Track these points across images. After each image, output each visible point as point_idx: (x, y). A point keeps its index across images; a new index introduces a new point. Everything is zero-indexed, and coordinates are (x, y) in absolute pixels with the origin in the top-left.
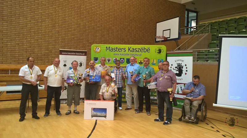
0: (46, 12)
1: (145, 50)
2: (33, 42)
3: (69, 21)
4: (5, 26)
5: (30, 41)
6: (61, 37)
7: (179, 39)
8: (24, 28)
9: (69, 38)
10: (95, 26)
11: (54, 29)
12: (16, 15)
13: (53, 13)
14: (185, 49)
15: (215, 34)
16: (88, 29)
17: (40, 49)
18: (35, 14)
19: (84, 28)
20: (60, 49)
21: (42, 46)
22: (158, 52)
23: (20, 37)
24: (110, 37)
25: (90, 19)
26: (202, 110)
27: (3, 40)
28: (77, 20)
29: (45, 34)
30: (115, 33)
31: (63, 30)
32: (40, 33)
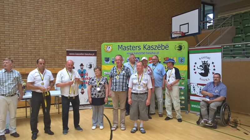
0: (51, 10)
1: (163, 47)
2: (38, 43)
3: (76, 19)
4: (7, 26)
5: (35, 43)
6: (68, 37)
7: (199, 34)
8: (27, 28)
9: (76, 37)
10: (104, 24)
11: (60, 29)
12: (18, 14)
13: (58, 11)
14: (207, 45)
15: (239, 27)
16: (96, 26)
17: (46, 51)
18: (38, 13)
19: (92, 26)
20: (67, 50)
21: (48, 47)
22: (178, 49)
23: (23, 38)
24: (120, 35)
25: (98, 16)
27: (5, 42)
28: (84, 18)
29: (51, 34)
30: (126, 31)
31: (69, 29)
32: (45, 33)
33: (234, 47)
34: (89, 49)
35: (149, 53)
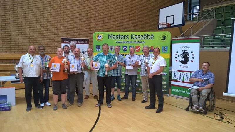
1: (149, 37)
2: (36, 31)
3: (71, 9)
4: (8, 15)
5: (33, 30)
6: (63, 25)
7: (183, 25)
8: (26, 17)
9: (71, 26)
10: (97, 14)
11: (56, 18)
12: (18, 4)
14: (190, 36)
15: (220, 19)
16: (90, 16)
17: (43, 38)
18: (36, 3)
19: (86, 16)
20: (62, 38)
21: (45, 35)
22: (162, 39)
23: (22, 26)
24: (112, 25)
25: (91, 7)
26: (210, 100)
27: (6, 29)
28: (78, 8)
29: (47, 23)
30: (117, 21)
31: (65, 19)
32: (42, 22)
33: (214, 38)
34: (83, 37)
35: (136, 42)
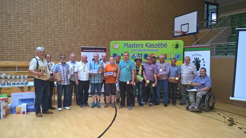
0: (68, 12)
1: (162, 45)
2: (57, 40)
3: (89, 19)
4: (32, 26)
5: (55, 40)
6: (82, 35)
7: (197, 33)
8: (48, 27)
9: (89, 35)
10: (113, 23)
11: (76, 28)
12: (41, 16)
13: (74, 13)
14: (204, 43)
15: (236, 27)
16: (107, 26)
17: (64, 47)
18: (57, 14)
19: (103, 25)
20: (82, 47)
21: (65, 44)
22: (175, 47)
23: (45, 36)
24: (128, 34)
25: (108, 17)
27: (30, 39)
28: (96, 18)
29: (67, 33)
30: (133, 30)
31: (83, 28)
32: (63, 32)
33: (228, 45)
35: (150, 50)
